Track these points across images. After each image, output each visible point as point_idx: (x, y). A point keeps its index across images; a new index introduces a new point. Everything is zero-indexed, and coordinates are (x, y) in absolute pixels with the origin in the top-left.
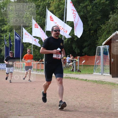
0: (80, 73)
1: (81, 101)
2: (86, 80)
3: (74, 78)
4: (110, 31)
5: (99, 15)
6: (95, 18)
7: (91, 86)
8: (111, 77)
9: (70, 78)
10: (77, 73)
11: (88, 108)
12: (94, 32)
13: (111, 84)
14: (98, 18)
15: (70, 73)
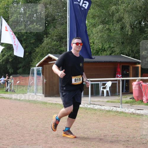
0: (14, 93)
1: (13, 120)
2: (19, 100)
3: (8, 98)
4: (43, 54)
5: (32, 39)
6: (29, 41)
7: (24, 106)
8: (44, 96)
9: (4, 98)
10: (11, 93)
11: (18, 126)
12: (29, 54)
13: (43, 103)
14: (31, 42)
15: (5, 94)
